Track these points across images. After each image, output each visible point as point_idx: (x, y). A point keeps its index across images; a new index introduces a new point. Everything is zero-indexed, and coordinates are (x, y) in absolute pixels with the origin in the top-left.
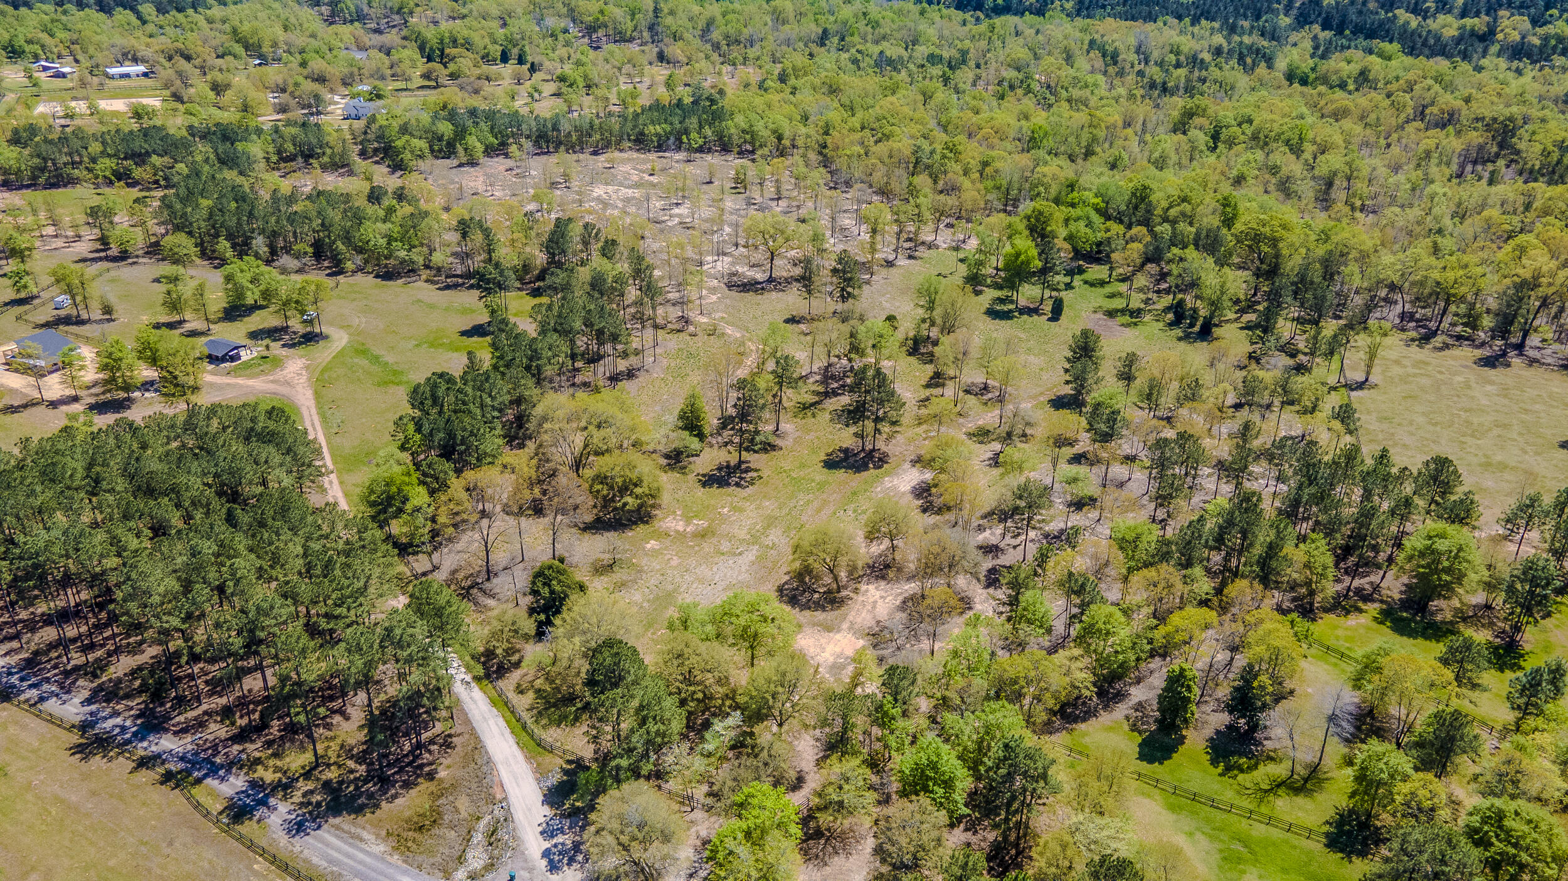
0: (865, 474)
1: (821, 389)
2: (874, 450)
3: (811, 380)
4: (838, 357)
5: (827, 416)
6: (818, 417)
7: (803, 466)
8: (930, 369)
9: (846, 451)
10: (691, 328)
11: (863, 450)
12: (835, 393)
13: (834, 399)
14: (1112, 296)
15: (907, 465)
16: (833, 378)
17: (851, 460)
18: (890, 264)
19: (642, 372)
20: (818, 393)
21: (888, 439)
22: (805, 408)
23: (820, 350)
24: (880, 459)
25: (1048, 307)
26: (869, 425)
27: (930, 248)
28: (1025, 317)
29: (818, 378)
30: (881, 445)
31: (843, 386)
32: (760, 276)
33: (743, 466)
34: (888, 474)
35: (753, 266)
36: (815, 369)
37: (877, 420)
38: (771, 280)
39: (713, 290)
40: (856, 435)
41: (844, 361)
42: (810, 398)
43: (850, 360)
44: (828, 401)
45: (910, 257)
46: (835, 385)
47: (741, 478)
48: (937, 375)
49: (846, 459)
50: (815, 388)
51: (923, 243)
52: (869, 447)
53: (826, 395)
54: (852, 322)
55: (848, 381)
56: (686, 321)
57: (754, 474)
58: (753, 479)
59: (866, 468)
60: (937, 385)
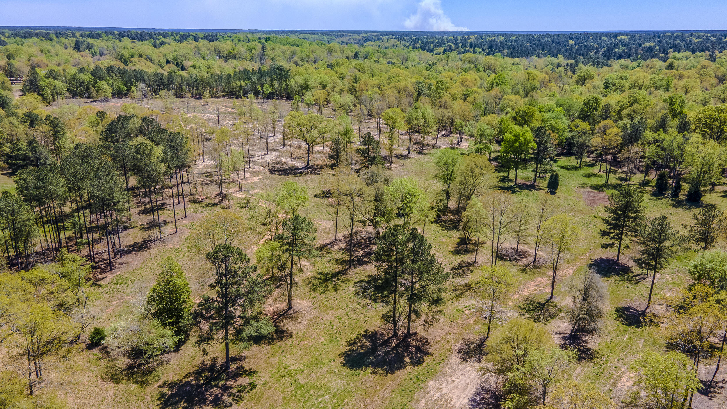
0: (401, 374)
1: (345, 257)
2: (408, 335)
3: (336, 248)
4: (363, 222)
5: (350, 288)
6: (341, 291)
7: (316, 363)
8: (456, 235)
9: (372, 337)
10: (226, 203)
11: (395, 334)
12: (361, 262)
13: (359, 269)
14: (589, 176)
15: (455, 359)
16: (358, 245)
17: (381, 352)
18: (405, 157)
19: (158, 244)
20: (342, 262)
21: (427, 324)
22: (326, 280)
23: (344, 218)
24: (418, 349)
25: (543, 184)
26: (403, 303)
27: (433, 148)
28: (526, 191)
29: (343, 245)
30: (418, 327)
31: (369, 254)
32: (299, 164)
33: (233, 367)
34: (431, 374)
35: (296, 158)
36: (340, 236)
37: (414, 298)
38: (308, 167)
39: (258, 174)
40: (386, 317)
41: (370, 228)
42: (334, 268)
43: (375, 226)
44: (353, 270)
45: (420, 153)
46: (361, 253)
47: (225, 388)
48: (464, 241)
49: (373, 350)
50: (339, 256)
51: (428, 145)
52: (402, 331)
53: (351, 263)
54: (376, 185)
55: (375, 248)
56: (222, 196)
57: (244, 381)
58: (242, 389)
59: (401, 365)
60: (467, 251)
